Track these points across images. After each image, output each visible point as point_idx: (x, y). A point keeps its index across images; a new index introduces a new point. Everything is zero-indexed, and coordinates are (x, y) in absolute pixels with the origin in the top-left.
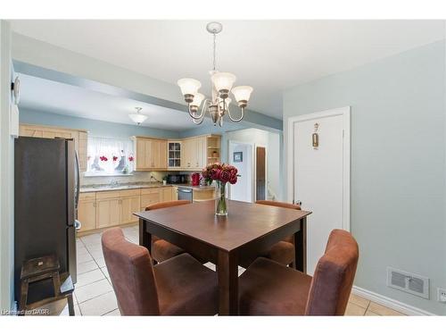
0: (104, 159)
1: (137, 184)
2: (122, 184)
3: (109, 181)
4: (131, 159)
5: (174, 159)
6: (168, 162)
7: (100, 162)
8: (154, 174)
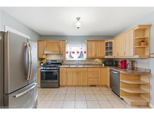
0: (73, 53)
1: (88, 65)
2: (81, 65)
4: (85, 52)
5: (109, 51)
6: (105, 53)
7: (72, 54)
8: (98, 60)
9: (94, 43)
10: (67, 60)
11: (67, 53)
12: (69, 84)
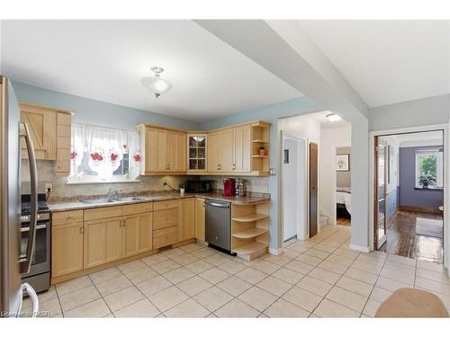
0: (97, 157)
2: (124, 195)
3: (106, 190)
4: (138, 158)
5: (197, 158)
6: (188, 164)
7: (91, 162)
8: (169, 179)
9: (163, 135)
10: (70, 182)
11: (74, 155)
12: (91, 264)
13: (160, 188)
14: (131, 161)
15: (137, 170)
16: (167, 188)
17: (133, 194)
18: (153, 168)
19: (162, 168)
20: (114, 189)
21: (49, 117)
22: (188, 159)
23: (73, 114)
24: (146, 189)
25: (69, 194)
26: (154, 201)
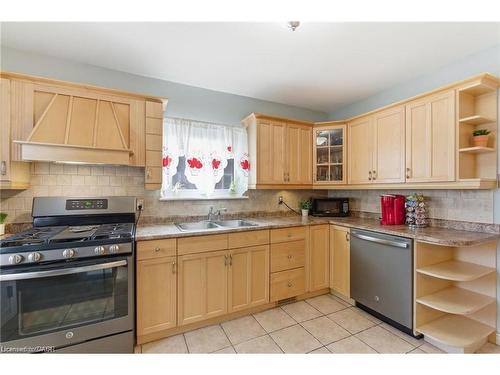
0: (195, 164)
3: (205, 210)
4: (246, 165)
5: (329, 164)
6: (315, 172)
7: (188, 171)
8: (286, 196)
9: (281, 130)
10: (163, 198)
11: (166, 162)
12: (188, 320)
13: (273, 207)
14: (238, 168)
15: (244, 181)
16: (283, 208)
17: (240, 216)
18: (266, 179)
19: (279, 178)
20: (217, 208)
21: (137, 106)
22: (315, 164)
23: (165, 103)
24: (257, 209)
25: (162, 214)
26: (271, 228)
